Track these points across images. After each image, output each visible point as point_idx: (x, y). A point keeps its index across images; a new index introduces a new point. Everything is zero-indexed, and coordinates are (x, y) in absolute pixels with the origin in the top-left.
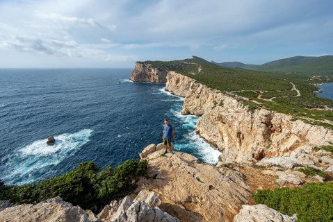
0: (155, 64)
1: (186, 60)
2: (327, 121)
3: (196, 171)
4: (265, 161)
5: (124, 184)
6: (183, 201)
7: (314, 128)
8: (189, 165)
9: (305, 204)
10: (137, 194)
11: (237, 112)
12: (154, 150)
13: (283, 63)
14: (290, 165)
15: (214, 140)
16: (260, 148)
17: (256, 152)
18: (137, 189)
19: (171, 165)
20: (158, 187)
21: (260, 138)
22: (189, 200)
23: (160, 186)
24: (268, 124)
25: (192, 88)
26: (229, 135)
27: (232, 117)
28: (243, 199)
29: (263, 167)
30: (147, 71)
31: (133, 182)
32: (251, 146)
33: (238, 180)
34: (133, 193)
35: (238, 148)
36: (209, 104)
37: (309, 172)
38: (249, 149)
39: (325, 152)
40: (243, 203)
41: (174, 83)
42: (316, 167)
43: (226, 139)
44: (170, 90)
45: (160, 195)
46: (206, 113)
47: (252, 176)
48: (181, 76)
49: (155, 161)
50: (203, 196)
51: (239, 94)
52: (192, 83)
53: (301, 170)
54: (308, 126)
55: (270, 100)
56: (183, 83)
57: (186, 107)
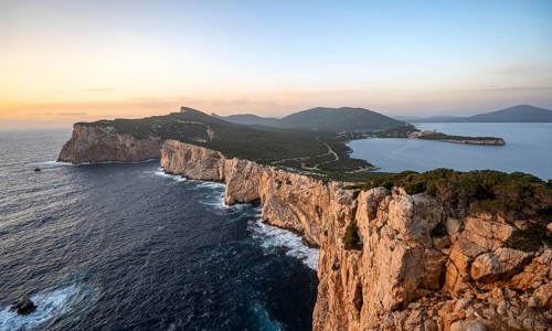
11: (312, 188)
15: (290, 223)
26: (304, 214)
27: (307, 193)
30: (106, 140)
35: (319, 222)
36: (267, 184)
41: (181, 159)
43: (303, 219)
44: (176, 171)
48: (191, 148)
56: (199, 158)
57: (230, 194)
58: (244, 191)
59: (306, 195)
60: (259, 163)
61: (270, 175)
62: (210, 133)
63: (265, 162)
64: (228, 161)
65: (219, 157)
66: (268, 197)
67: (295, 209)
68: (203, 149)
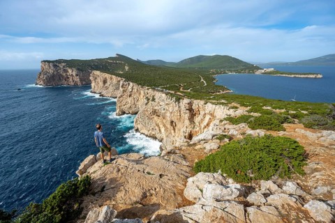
0: (71, 63)
1: (110, 58)
2: (223, 101)
3: (144, 166)
4: (195, 139)
5: (62, 216)
6: (139, 200)
7: (218, 106)
8: (137, 164)
9: (223, 160)
10: (85, 217)
11: (167, 104)
12: (95, 161)
13: (192, 60)
14: (210, 137)
15: (153, 133)
16: (188, 130)
17: (187, 134)
18: (84, 212)
19: (119, 170)
20: (110, 198)
21: (187, 122)
22: (144, 196)
23: (111, 196)
24: (191, 110)
25: (122, 87)
26: (164, 126)
28: (186, 174)
29: (195, 144)
30: (61, 72)
31: (76, 206)
32: (182, 130)
33: (180, 161)
34: (79, 219)
35: (173, 134)
36: (143, 101)
37: (221, 138)
38: (182, 134)
39: (226, 122)
40: (187, 177)
41: (101, 84)
42: (224, 134)
43: (163, 130)
44: (97, 92)
45: (114, 205)
46: (141, 110)
47: (189, 154)
48: (107, 76)
49: (99, 173)
50: (156, 186)
51: (166, 88)
52: (121, 83)
53: (217, 138)
54: (214, 106)
55: (189, 91)
56: (111, 83)
60: (138, 84)
67: (158, 122)
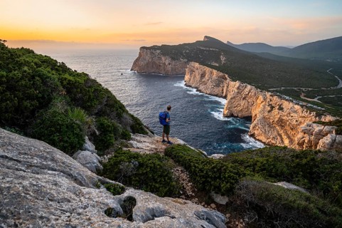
11: (302, 117)
15: (273, 142)
26: (289, 137)
27: (297, 121)
30: (155, 59)
41: (198, 77)
43: (286, 141)
44: (193, 85)
52: (238, 84)
56: (211, 78)
57: (229, 109)
58: (239, 108)
59: (294, 122)
60: (257, 87)
61: (265, 99)
62: (223, 59)
63: (262, 87)
64: (232, 83)
65: (226, 79)
66: (259, 117)
67: (281, 132)
68: (215, 71)
